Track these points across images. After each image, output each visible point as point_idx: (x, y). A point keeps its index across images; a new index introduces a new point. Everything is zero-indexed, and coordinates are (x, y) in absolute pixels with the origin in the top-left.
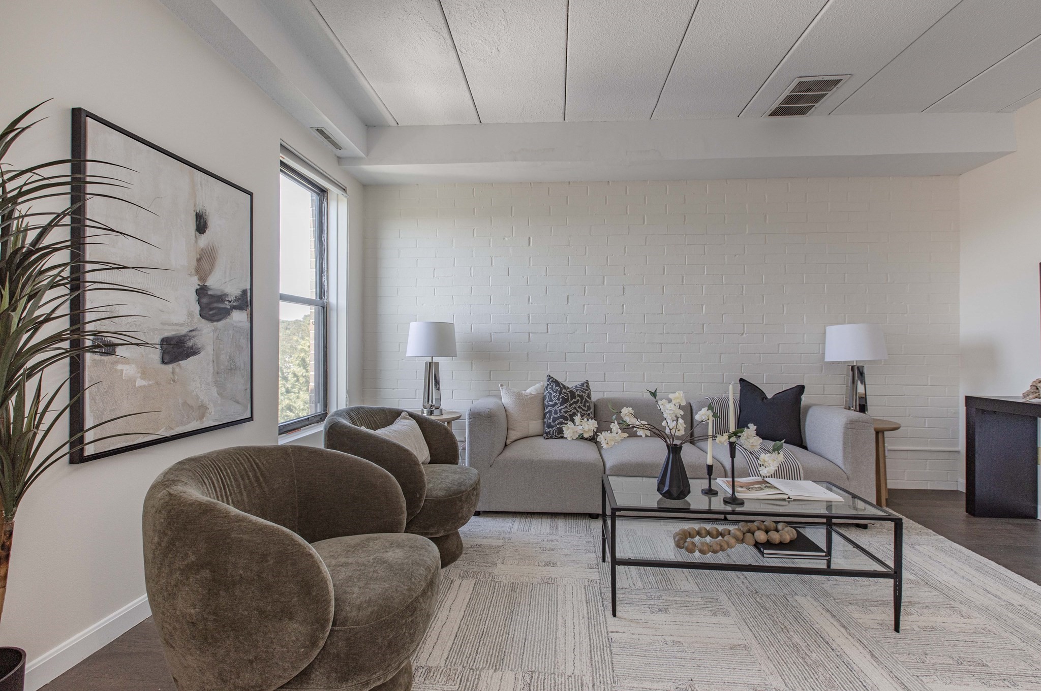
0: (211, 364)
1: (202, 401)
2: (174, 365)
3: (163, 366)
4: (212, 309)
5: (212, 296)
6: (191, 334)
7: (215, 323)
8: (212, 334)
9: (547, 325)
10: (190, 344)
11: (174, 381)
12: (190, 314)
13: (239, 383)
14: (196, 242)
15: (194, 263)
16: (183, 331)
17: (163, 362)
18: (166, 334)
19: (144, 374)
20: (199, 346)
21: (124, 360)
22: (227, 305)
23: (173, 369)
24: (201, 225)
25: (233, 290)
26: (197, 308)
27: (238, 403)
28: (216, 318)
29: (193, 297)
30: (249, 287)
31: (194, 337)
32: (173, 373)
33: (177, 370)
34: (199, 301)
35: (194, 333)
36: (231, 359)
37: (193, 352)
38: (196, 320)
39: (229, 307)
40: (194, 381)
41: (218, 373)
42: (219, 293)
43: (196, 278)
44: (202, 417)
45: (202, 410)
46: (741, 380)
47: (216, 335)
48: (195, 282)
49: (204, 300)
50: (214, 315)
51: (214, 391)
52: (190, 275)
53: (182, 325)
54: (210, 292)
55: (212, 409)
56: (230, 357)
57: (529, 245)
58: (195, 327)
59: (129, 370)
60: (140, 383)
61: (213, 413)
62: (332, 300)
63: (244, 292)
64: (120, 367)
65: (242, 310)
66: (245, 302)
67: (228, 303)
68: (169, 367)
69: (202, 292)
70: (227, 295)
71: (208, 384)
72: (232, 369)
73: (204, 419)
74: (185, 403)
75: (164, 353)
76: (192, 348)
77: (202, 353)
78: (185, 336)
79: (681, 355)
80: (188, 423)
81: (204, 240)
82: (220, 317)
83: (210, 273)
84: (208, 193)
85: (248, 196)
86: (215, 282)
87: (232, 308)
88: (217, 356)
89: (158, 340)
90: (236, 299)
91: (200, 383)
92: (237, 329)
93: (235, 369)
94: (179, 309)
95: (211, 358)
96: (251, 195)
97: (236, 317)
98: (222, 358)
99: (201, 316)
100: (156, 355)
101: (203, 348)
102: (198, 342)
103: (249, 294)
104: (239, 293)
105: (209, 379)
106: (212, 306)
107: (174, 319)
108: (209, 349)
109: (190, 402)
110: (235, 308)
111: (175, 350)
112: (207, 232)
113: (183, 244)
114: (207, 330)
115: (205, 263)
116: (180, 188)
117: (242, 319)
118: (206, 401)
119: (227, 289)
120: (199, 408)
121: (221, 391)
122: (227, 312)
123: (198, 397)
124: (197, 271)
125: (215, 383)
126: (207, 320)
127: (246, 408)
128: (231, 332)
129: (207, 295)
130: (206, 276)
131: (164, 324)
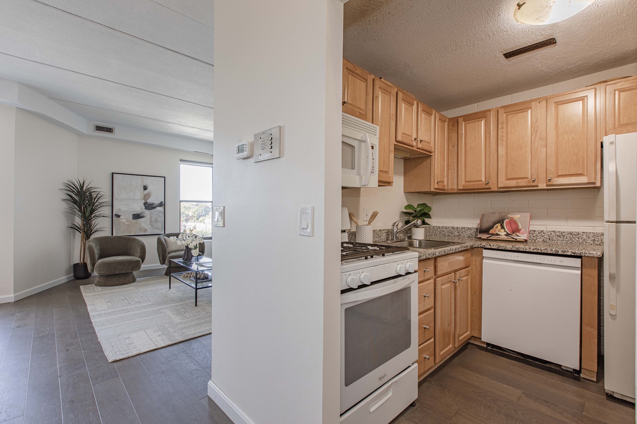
0: (149, 220)
3: (134, 220)
5: (149, 204)
7: (150, 210)
10: (142, 215)
12: (142, 209)
13: (160, 225)
14: (144, 192)
15: (143, 197)
16: (139, 212)
17: (133, 219)
18: (134, 213)
19: (128, 221)
20: (145, 216)
21: (122, 219)
22: (155, 206)
24: (145, 188)
25: (157, 202)
26: (144, 207)
27: (159, 229)
29: (143, 205)
30: (164, 200)
32: (136, 222)
33: (137, 221)
34: (145, 206)
35: (143, 213)
37: (143, 217)
40: (143, 224)
41: (151, 222)
42: (152, 203)
44: (145, 232)
45: (146, 230)
47: (150, 213)
48: (143, 201)
49: (146, 205)
50: (149, 209)
51: (150, 226)
52: (142, 200)
53: (138, 211)
54: (148, 203)
55: (149, 230)
56: (156, 218)
58: (143, 211)
59: (123, 221)
60: (126, 223)
63: (162, 202)
64: (121, 220)
65: (161, 207)
66: (162, 204)
69: (145, 204)
72: (156, 221)
74: (140, 228)
75: (133, 217)
76: (142, 216)
77: (145, 218)
80: (141, 233)
81: (146, 192)
82: (152, 209)
83: (148, 199)
84: (148, 181)
85: (164, 178)
86: (150, 201)
87: (157, 206)
88: (151, 218)
89: (132, 214)
90: (158, 204)
91: (145, 224)
92: (159, 212)
93: (158, 221)
94: (139, 207)
95: (149, 218)
96: (165, 177)
97: (158, 208)
98: (153, 219)
99: (145, 209)
100: (131, 217)
101: (146, 216)
102: (144, 215)
103: (163, 203)
104: (159, 202)
105: (148, 223)
106: (149, 206)
107: (136, 210)
108: (148, 216)
109: (141, 228)
110: (158, 206)
111: (137, 216)
112: (147, 189)
113: (139, 194)
114: (147, 213)
115: (146, 197)
116: (139, 182)
117: (161, 209)
118: (147, 228)
119: (154, 203)
120: (144, 230)
121: (152, 226)
122: (155, 208)
123: (144, 227)
124: (144, 199)
125: (151, 224)
126: (148, 210)
127: (162, 231)
128: (156, 212)
129: (147, 204)
130: (147, 200)
131: (133, 211)
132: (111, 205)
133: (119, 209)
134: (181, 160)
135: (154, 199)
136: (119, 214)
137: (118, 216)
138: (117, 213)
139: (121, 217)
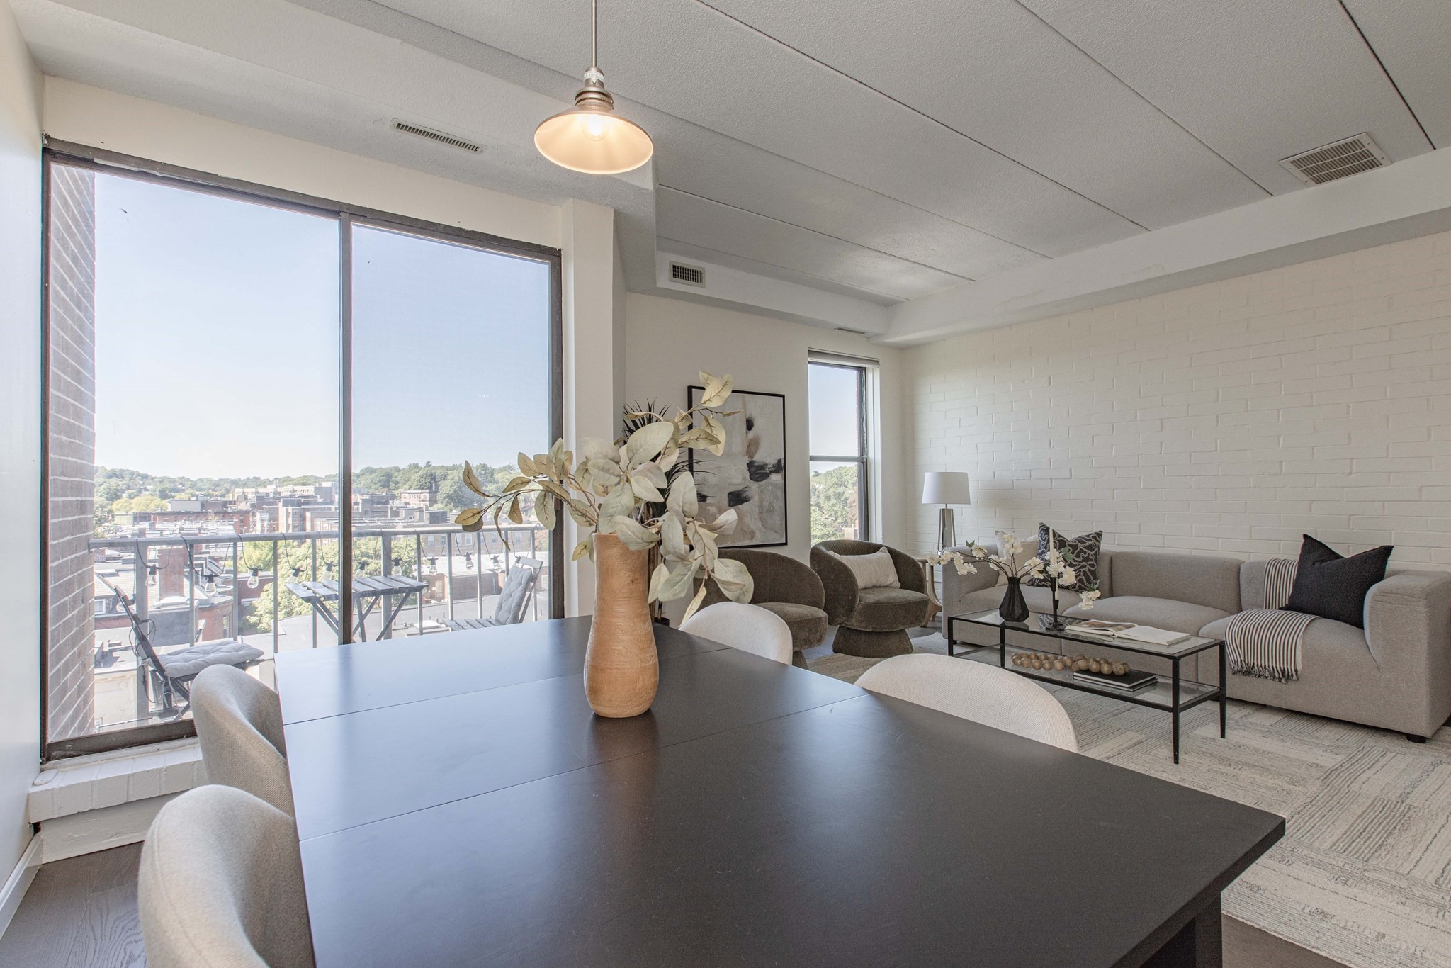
0: (757, 508)
1: (752, 529)
2: (736, 507)
4: (757, 474)
5: (757, 466)
7: (760, 482)
8: (758, 489)
9: (1071, 469)
10: (744, 495)
12: (744, 478)
13: (777, 519)
14: (747, 436)
15: (746, 448)
16: (740, 488)
17: (730, 505)
18: (731, 490)
20: (750, 496)
21: (710, 504)
22: (768, 471)
23: (735, 509)
24: (750, 425)
25: (771, 461)
26: (748, 475)
27: (775, 534)
28: (760, 479)
29: (746, 467)
30: (783, 457)
31: (746, 491)
33: (737, 510)
34: (749, 470)
35: (746, 489)
36: (771, 504)
37: (746, 500)
38: (747, 482)
40: (747, 517)
41: (762, 513)
42: (762, 464)
43: (747, 457)
44: (752, 538)
45: (754, 534)
46: (1305, 536)
47: (760, 490)
48: (746, 459)
49: (753, 469)
50: (758, 478)
51: (759, 524)
52: (744, 456)
53: (739, 485)
54: (756, 464)
55: (758, 534)
56: (770, 503)
57: (1050, 384)
58: (747, 486)
61: (759, 537)
62: (871, 455)
63: (780, 461)
64: (708, 508)
65: (778, 473)
66: (780, 467)
67: (768, 469)
69: (750, 465)
70: (766, 465)
71: (755, 519)
72: (771, 511)
73: (753, 540)
74: (742, 529)
75: (730, 501)
76: (745, 497)
77: (751, 502)
78: (741, 490)
79: (1246, 503)
80: (744, 540)
81: (751, 434)
82: (762, 478)
83: (756, 452)
84: (754, 408)
85: (782, 398)
86: (759, 458)
87: (771, 472)
88: (761, 502)
89: (726, 494)
90: (774, 466)
91: (751, 518)
92: (775, 485)
93: (774, 511)
94: (738, 476)
95: (757, 504)
96: (783, 396)
97: (774, 477)
98: (765, 504)
99: (750, 478)
100: (726, 501)
101: (752, 497)
102: (749, 494)
103: (783, 462)
104: (775, 462)
105: (757, 516)
106: (757, 472)
107: (735, 481)
108: (756, 498)
109: (745, 528)
110: (773, 472)
111: (737, 498)
112: (753, 428)
113: (739, 439)
114: (754, 487)
115: (752, 446)
116: (739, 408)
117: (778, 479)
119: (767, 461)
120: (750, 532)
121: (764, 524)
122: (767, 476)
123: (749, 526)
124: (748, 453)
125: (761, 519)
126: (755, 481)
127: (782, 536)
128: (770, 488)
129: (754, 466)
130: (753, 455)
131: (729, 485)
133: (704, 480)
134: (811, 353)
135: (767, 456)
136: (705, 493)
137: (704, 498)
138: (700, 491)
139: (708, 501)
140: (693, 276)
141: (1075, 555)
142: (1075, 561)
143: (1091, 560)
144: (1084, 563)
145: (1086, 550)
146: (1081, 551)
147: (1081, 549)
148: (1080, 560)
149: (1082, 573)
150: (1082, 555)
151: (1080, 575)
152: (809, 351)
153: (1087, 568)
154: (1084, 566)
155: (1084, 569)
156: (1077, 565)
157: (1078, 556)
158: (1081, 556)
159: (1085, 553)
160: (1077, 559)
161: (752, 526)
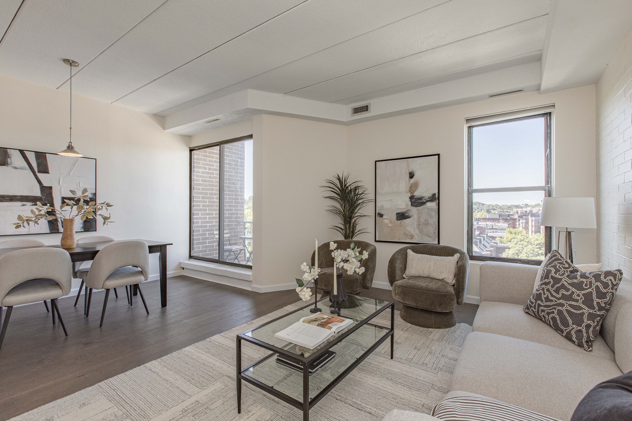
0: (416, 222)
1: (412, 233)
2: (401, 221)
3: (398, 221)
4: (416, 203)
5: (416, 198)
6: (407, 211)
7: (418, 208)
8: (416, 211)
10: (407, 215)
11: (401, 226)
12: (407, 205)
13: (432, 230)
14: (409, 182)
15: (408, 189)
16: (404, 211)
17: (397, 220)
18: (398, 212)
19: (391, 223)
21: (385, 219)
22: (424, 201)
23: (400, 222)
24: (411, 176)
25: (427, 195)
26: (410, 203)
27: (430, 237)
28: (418, 206)
29: (408, 199)
30: (437, 192)
31: (408, 212)
32: (400, 223)
33: (402, 222)
34: (411, 201)
35: (408, 211)
36: (426, 220)
37: (408, 217)
38: (409, 207)
39: (425, 201)
40: (408, 227)
41: (419, 225)
42: (420, 197)
43: (409, 193)
44: (412, 239)
45: (412, 237)
47: (418, 212)
48: (409, 195)
49: (413, 200)
51: (417, 231)
52: (407, 193)
53: (404, 209)
54: (415, 197)
55: (416, 236)
58: (409, 209)
59: (386, 221)
60: (389, 225)
61: (417, 238)
63: (434, 195)
64: (384, 220)
65: (433, 201)
66: (435, 198)
67: (424, 200)
68: (399, 221)
69: (411, 198)
70: (424, 197)
71: (415, 228)
72: (427, 224)
73: (413, 240)
74: (404, 233)
75: (397, 217)
76: (408, 216)
77: (412, 218)
78: (405, 212)
80: (406, 239)
81: (412, 181)
82: (420, 205)
83: (416, 190)
84: (415, 164)
85: (437, 156)
86: (417, 194)
88: (419, 219)
89: (395, 213)
90: (429, 198)
91: (412, 228)
92: (430, 209)
93: (428, 224)
94: (403, 204)
95: (416, 219)
97: (429, 204)
98: (422, 220)
99: (412, 205)
100: (394, 217)
101: (412, 216)
102: (410, 214)
103: (437, 195)
104: (430, 195)
105: (415, 226)
106: (417, 202)
107: (401, 207)
108: (415, 216)
109: (407, 233)
110: (428, 201)
111: (402, 216)
112: (414, 177)
113: (404, 184)
114: (414, 211)
115: (413, 188)
116: (403, 167)
117: (432, 205)
118: (414, 234)
119: (424, 195)
120: (410, 235)
121: (421, 231)
122: (424, 203)
123: (410, 232)
124: (410, 191)
125: (418, 228)
126: (414, 206)
127: (435, 240)
128: (426, 210)
129: (414, 198)
130: (414, 192)
131: (397, 209)
132: (374, 201)
133: (382, 206)
135: (424, 191)
136: (382, 213)
137: (381, 215)
138: (379, 212)
139: (384, 217)
140: (365, 109)
141: (554, 288)
142: (552, 295)
143: (577, 301)
144: (561, 301)
145: (570, 287)
146: (563, 286)
147: (563, 285)
148: (558, 296)
149: (556, 312)
150: (563, 291)
151: (553, 312)
152: (467, 120)
153: (564, 308)
154: (562, 305)
155: (560, 308)
156: (552, 301)
157: (557, 291)
158: (561, 292)
159: (568, 290)
160: (555, 294)
161: (412, 232)
